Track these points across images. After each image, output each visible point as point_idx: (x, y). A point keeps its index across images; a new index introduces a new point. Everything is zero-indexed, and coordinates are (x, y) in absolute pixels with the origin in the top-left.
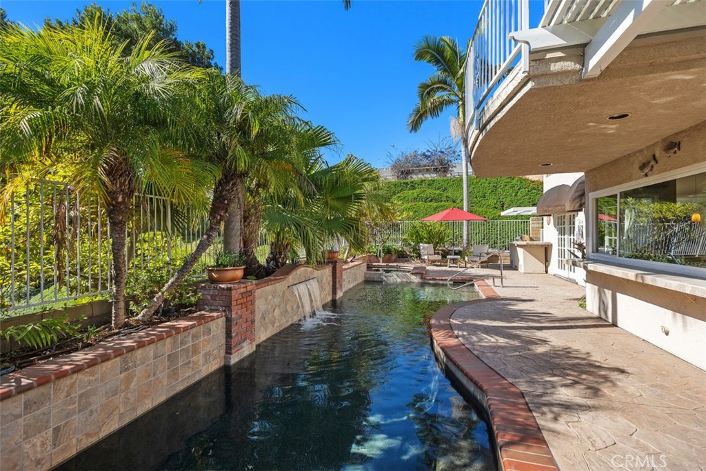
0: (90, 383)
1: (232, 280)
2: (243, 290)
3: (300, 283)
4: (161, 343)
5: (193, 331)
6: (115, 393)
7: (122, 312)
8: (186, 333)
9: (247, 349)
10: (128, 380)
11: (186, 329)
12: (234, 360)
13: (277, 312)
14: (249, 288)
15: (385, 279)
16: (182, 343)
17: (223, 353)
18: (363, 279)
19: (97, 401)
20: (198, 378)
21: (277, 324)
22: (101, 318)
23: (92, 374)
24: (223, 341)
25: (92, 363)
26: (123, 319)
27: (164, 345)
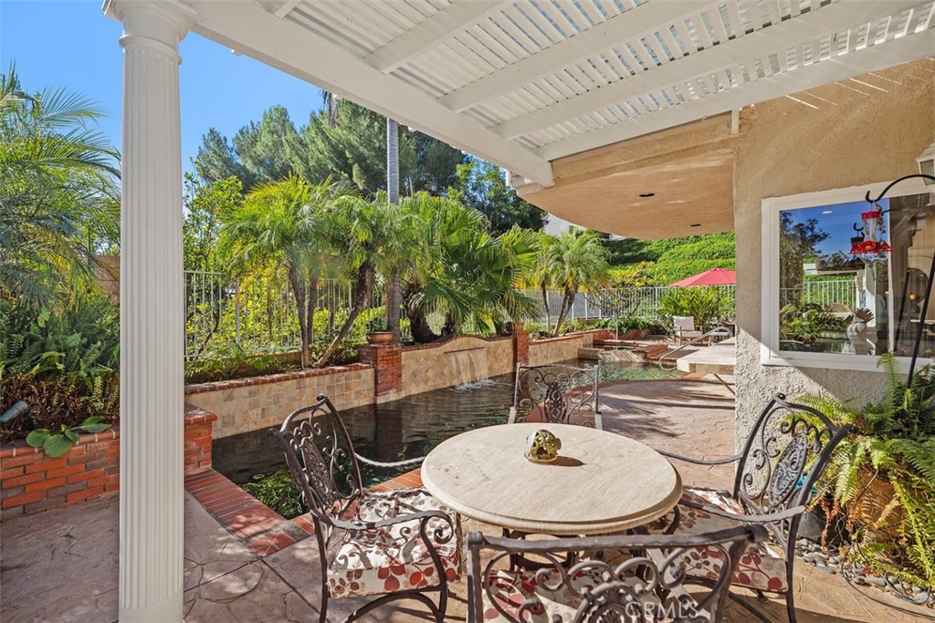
0: (279, 390)
1: (381, 342)
2: (388, 350)
3: (460, 351)
4: (322, 377)
5: (346, 373)
6: (293, 400)
7: (307, 358)
8: (341, 374)
9: (392, 396)
10: (301, 395)
11: (339, 371)
12: (381, 400)
13: (430, 374)
14: (395, 349)
15: (600, 356)
16: (337, 380)
17: (372, 394)
18: (576, 356)
19: (284, 402)
20: (350, 407)
21: (431, 383)
22: (296, 362)
23: (281, 386)
24: (373, 386)
25: (279, 380)
26: (308, 362)
27: (324, 379)
